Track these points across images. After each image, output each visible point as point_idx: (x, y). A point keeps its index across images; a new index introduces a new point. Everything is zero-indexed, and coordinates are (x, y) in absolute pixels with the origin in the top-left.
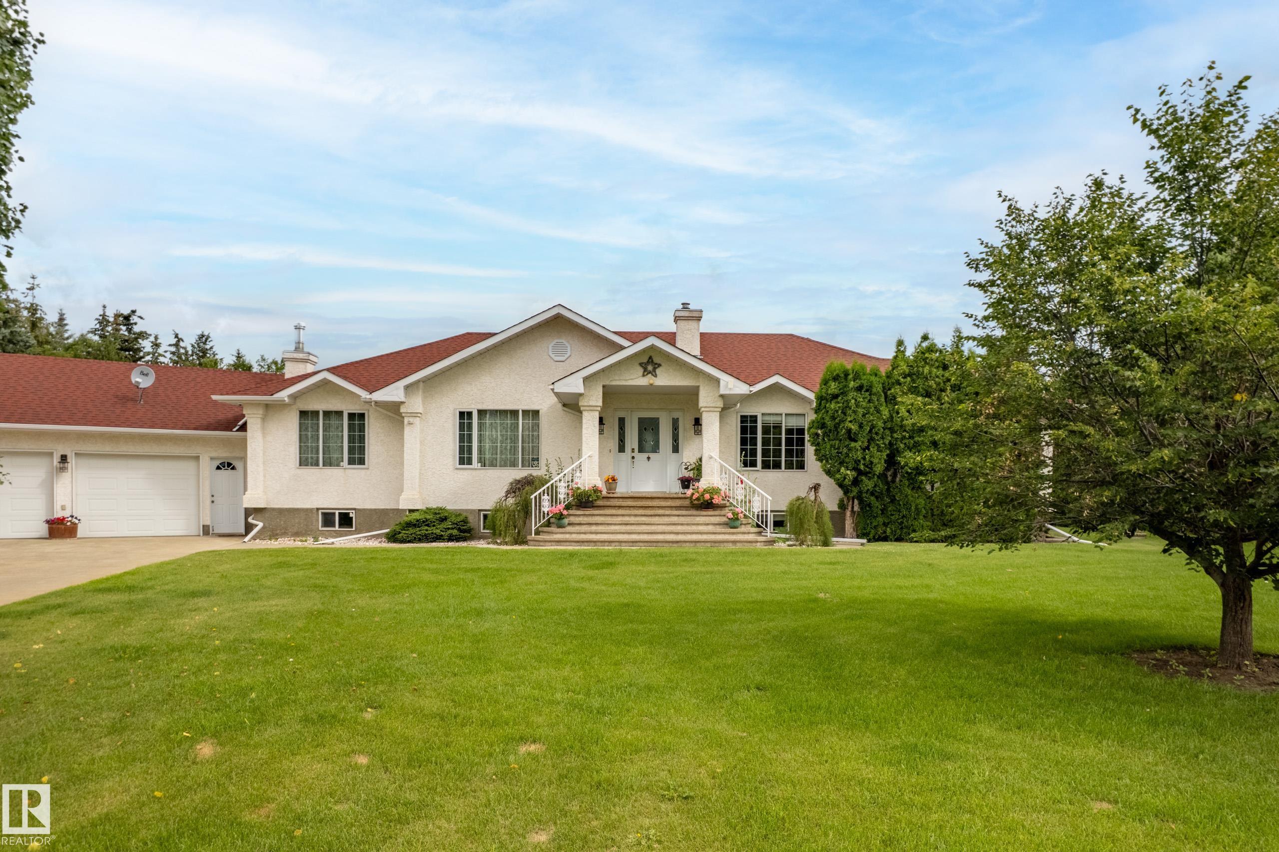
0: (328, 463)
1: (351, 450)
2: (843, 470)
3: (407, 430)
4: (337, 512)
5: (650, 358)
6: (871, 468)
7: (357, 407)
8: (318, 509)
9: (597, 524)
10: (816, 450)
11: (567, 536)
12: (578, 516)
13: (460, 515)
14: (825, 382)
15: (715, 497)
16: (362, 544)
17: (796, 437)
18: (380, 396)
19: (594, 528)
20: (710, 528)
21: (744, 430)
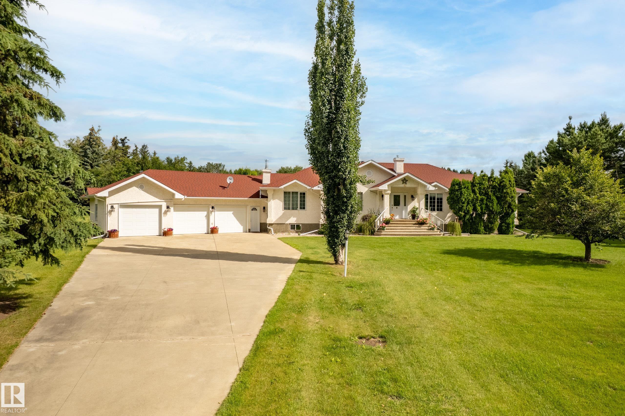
0: (293, 209)
1: (301, 205)
2: (460, 212)
4: (296, 225)
5: (405, 178)
6: (469, 212)
7: (304, 191)
8: (290, 224)
9: (393, 229)
10: (449, 206)
11: (386, 233)
12: (387, 227)
14: (453, 185)
15: (425, 221)
16: (309, 236)
17: (440, 201)
20: (426, 230)
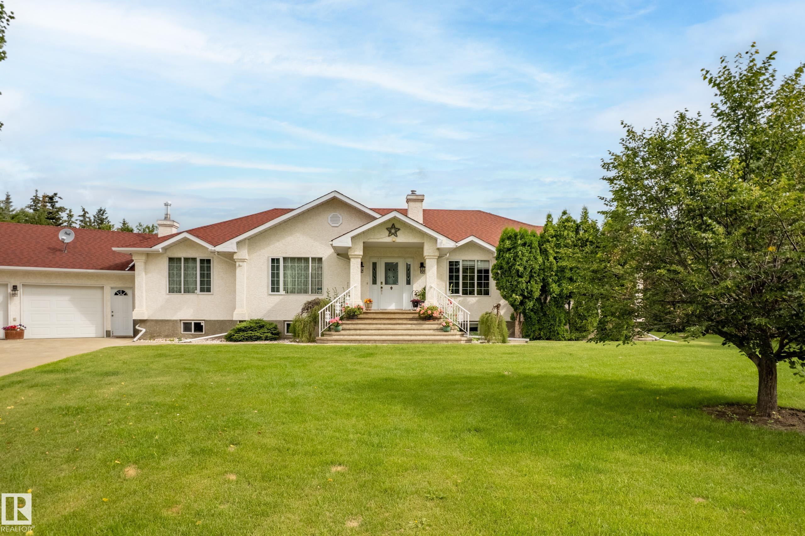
0: (187, 291)
1: (202, 283)
2: (514, 295)
3: (238, 270)
4: (193, 322)
5: (393, 225)
6: (531, 294)
7: (206, 255)
8: (181, 320)
9: (360, 329)
10: (497, 283)
11: (342, 337)
12: (348, 324)
13: (272, 324)
14: (503, 240)
15: (435, 312)
16: (210, 342)
17: (484, 275)
18: (221, 248)
19: (358, 332)
20: (431, 332)
21: (451, 271)
